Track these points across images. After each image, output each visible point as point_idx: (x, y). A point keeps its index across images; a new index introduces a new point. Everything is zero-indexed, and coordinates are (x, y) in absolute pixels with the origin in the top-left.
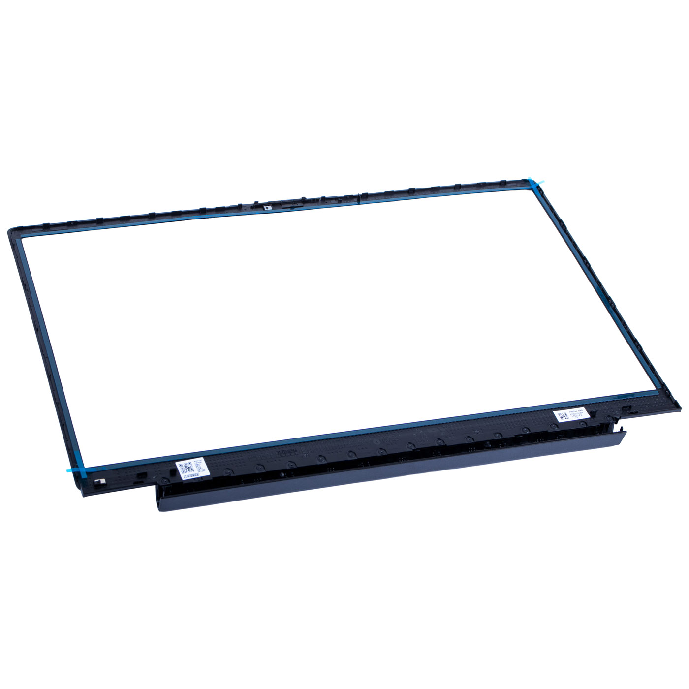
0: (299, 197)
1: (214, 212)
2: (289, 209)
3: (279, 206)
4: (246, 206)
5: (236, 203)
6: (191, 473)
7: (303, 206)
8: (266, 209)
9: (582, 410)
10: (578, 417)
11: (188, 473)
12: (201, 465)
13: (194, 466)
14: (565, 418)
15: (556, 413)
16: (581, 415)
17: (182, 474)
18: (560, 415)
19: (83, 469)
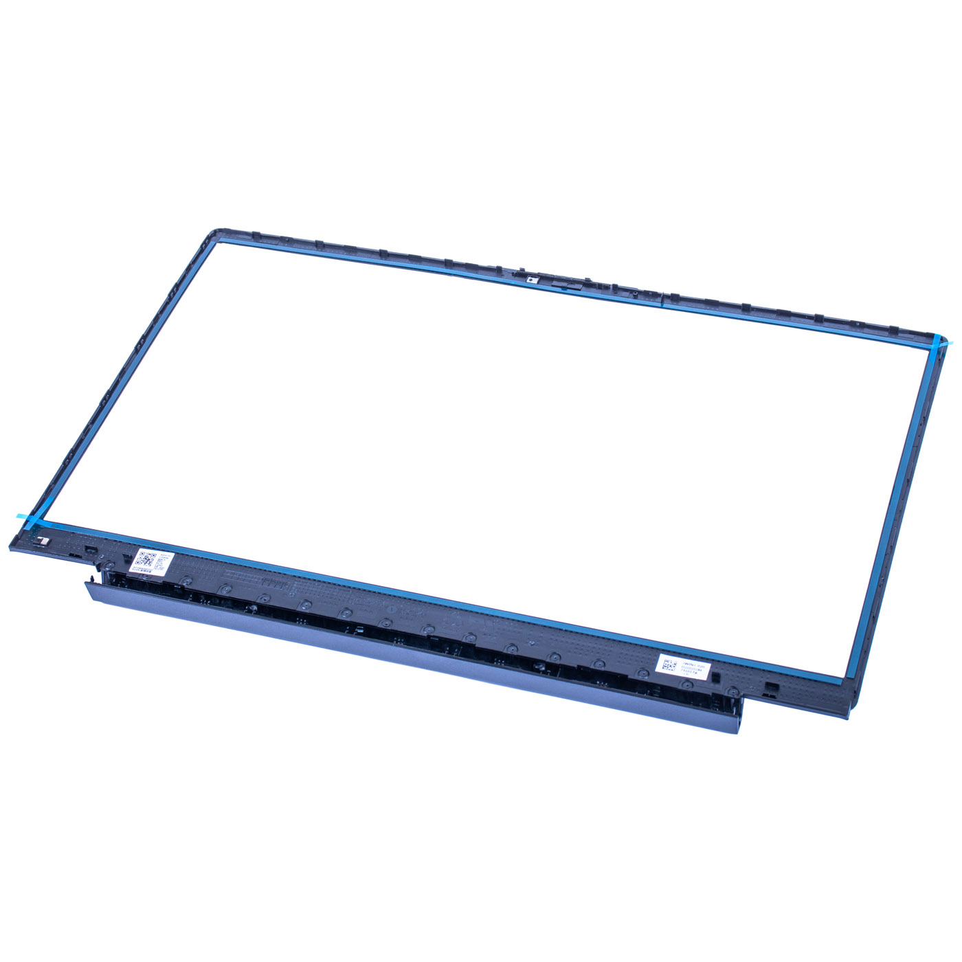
0: (582, 277)
1: (464, 269)
2: (559, 290)
3: (548, 282)
4: (507, 270)
5: (494, 264)
6: (147, 567)
7: (580, 290)
8: (528, 281)
9: (704, 667)
10: (689, 673)
11: (142, 566)
12: (163, 562)
13: (156, 559)
14: (670, 668)
15: (663, 658)
16: (696, 673)
17: (134, 564)
18: (666, 663)
19: (35, 520)
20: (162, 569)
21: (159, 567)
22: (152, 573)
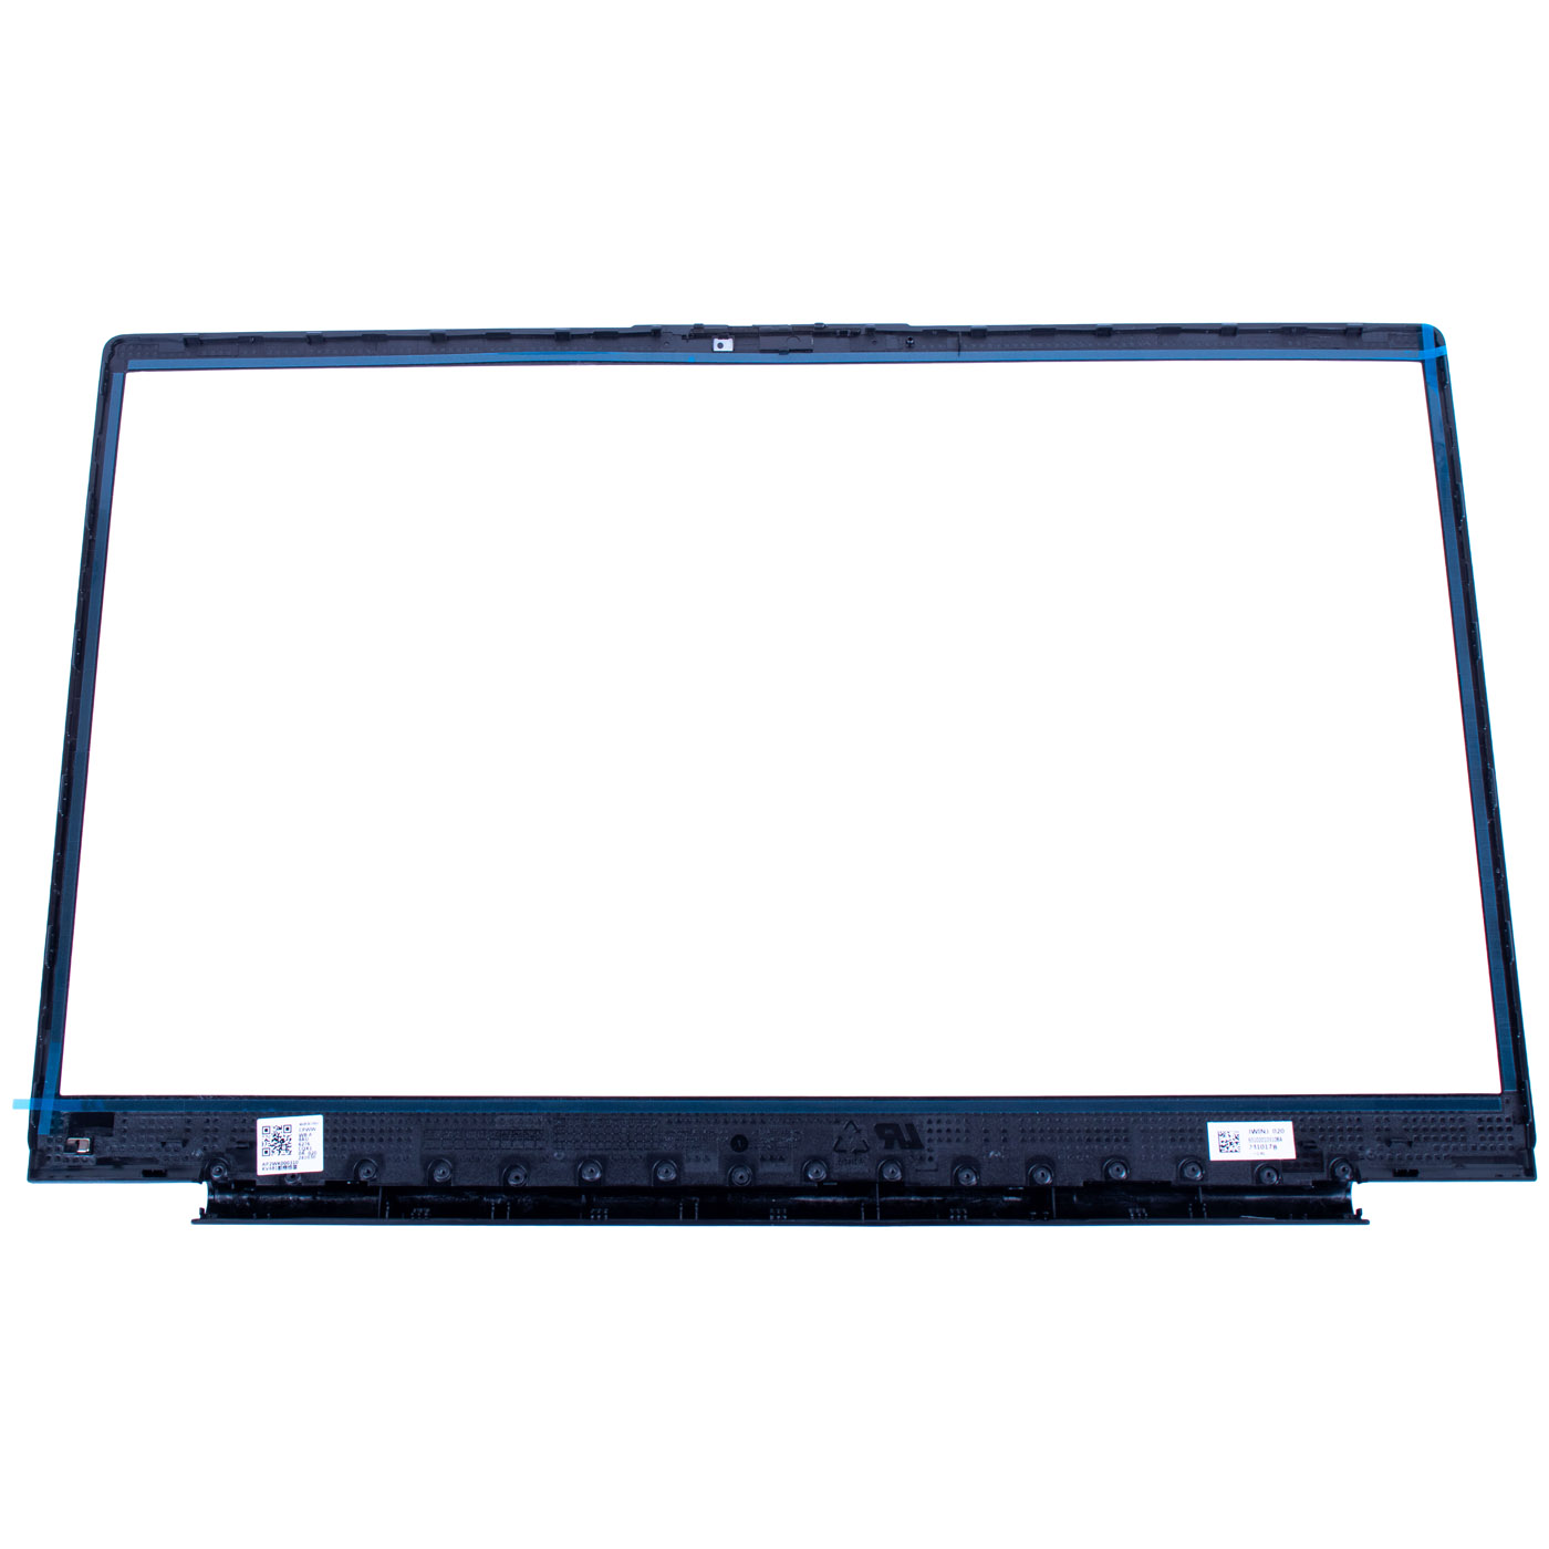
1: (592, 342)
6: (283, 1158)
8: (715, 349)
9: (1281, 1131)
10: (1264, 1151)
11: (276, 1158)
12: (310, 1139)
13: (295, 1136)
14: (1231, 1148)
15: (1214, 1128)
16: (1275, 1147)
17: (261, 1160)
18: (1222, 1138)
19: (48, 1105)
20: (313, 1155)
21: (306, 1152)
22: (300, 1170)
